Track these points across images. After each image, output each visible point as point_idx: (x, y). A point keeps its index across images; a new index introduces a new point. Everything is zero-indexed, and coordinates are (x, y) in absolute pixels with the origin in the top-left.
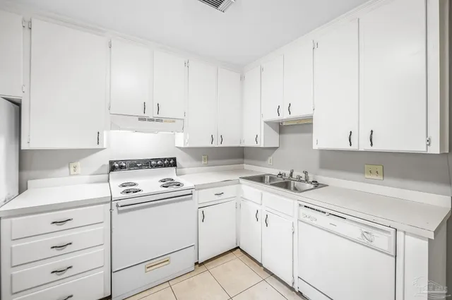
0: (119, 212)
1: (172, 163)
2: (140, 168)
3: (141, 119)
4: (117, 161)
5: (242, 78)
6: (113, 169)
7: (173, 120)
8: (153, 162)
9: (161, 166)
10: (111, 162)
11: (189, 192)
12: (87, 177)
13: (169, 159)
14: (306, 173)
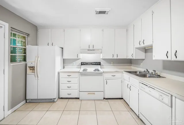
0: (81, 76)
1: (99, 64)
2: (89, 65)
3: (88, 50)
4: (83, 63)
5: (127, 30)
6: (82, 65)
7: (98, 50)
8: (93, 63)
9: (95, 64)
10: (82, 63)
11: (101, 73)
12: (76, 67)
13: (98, 63)
14: (155, 71)
